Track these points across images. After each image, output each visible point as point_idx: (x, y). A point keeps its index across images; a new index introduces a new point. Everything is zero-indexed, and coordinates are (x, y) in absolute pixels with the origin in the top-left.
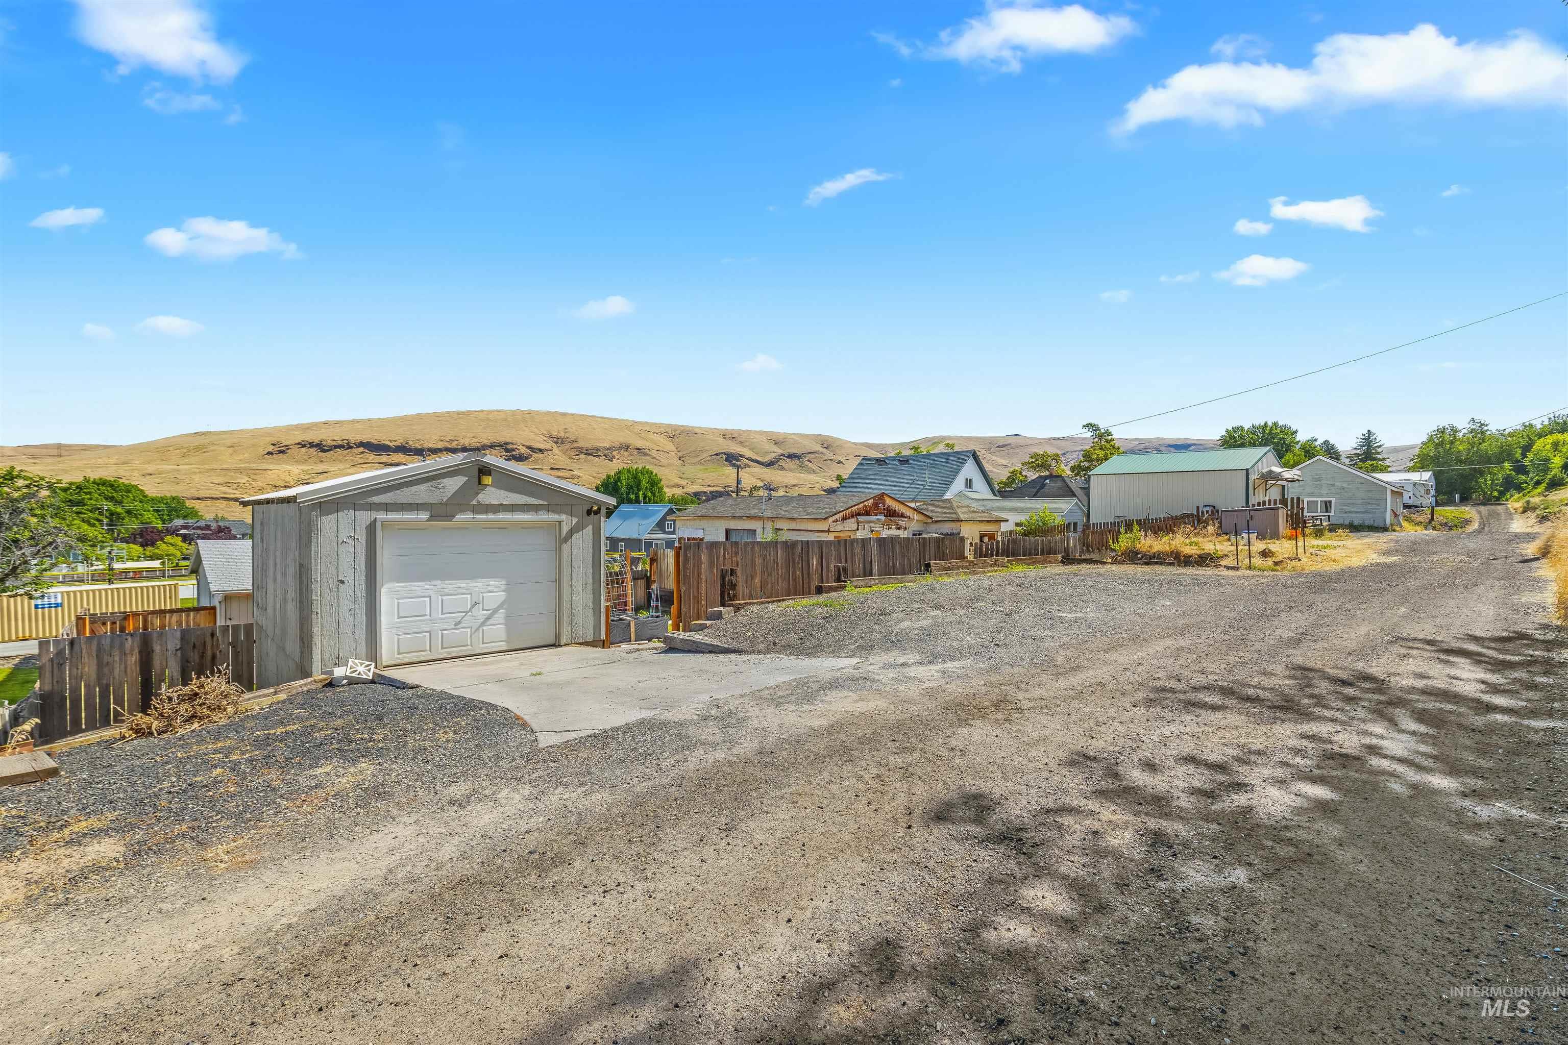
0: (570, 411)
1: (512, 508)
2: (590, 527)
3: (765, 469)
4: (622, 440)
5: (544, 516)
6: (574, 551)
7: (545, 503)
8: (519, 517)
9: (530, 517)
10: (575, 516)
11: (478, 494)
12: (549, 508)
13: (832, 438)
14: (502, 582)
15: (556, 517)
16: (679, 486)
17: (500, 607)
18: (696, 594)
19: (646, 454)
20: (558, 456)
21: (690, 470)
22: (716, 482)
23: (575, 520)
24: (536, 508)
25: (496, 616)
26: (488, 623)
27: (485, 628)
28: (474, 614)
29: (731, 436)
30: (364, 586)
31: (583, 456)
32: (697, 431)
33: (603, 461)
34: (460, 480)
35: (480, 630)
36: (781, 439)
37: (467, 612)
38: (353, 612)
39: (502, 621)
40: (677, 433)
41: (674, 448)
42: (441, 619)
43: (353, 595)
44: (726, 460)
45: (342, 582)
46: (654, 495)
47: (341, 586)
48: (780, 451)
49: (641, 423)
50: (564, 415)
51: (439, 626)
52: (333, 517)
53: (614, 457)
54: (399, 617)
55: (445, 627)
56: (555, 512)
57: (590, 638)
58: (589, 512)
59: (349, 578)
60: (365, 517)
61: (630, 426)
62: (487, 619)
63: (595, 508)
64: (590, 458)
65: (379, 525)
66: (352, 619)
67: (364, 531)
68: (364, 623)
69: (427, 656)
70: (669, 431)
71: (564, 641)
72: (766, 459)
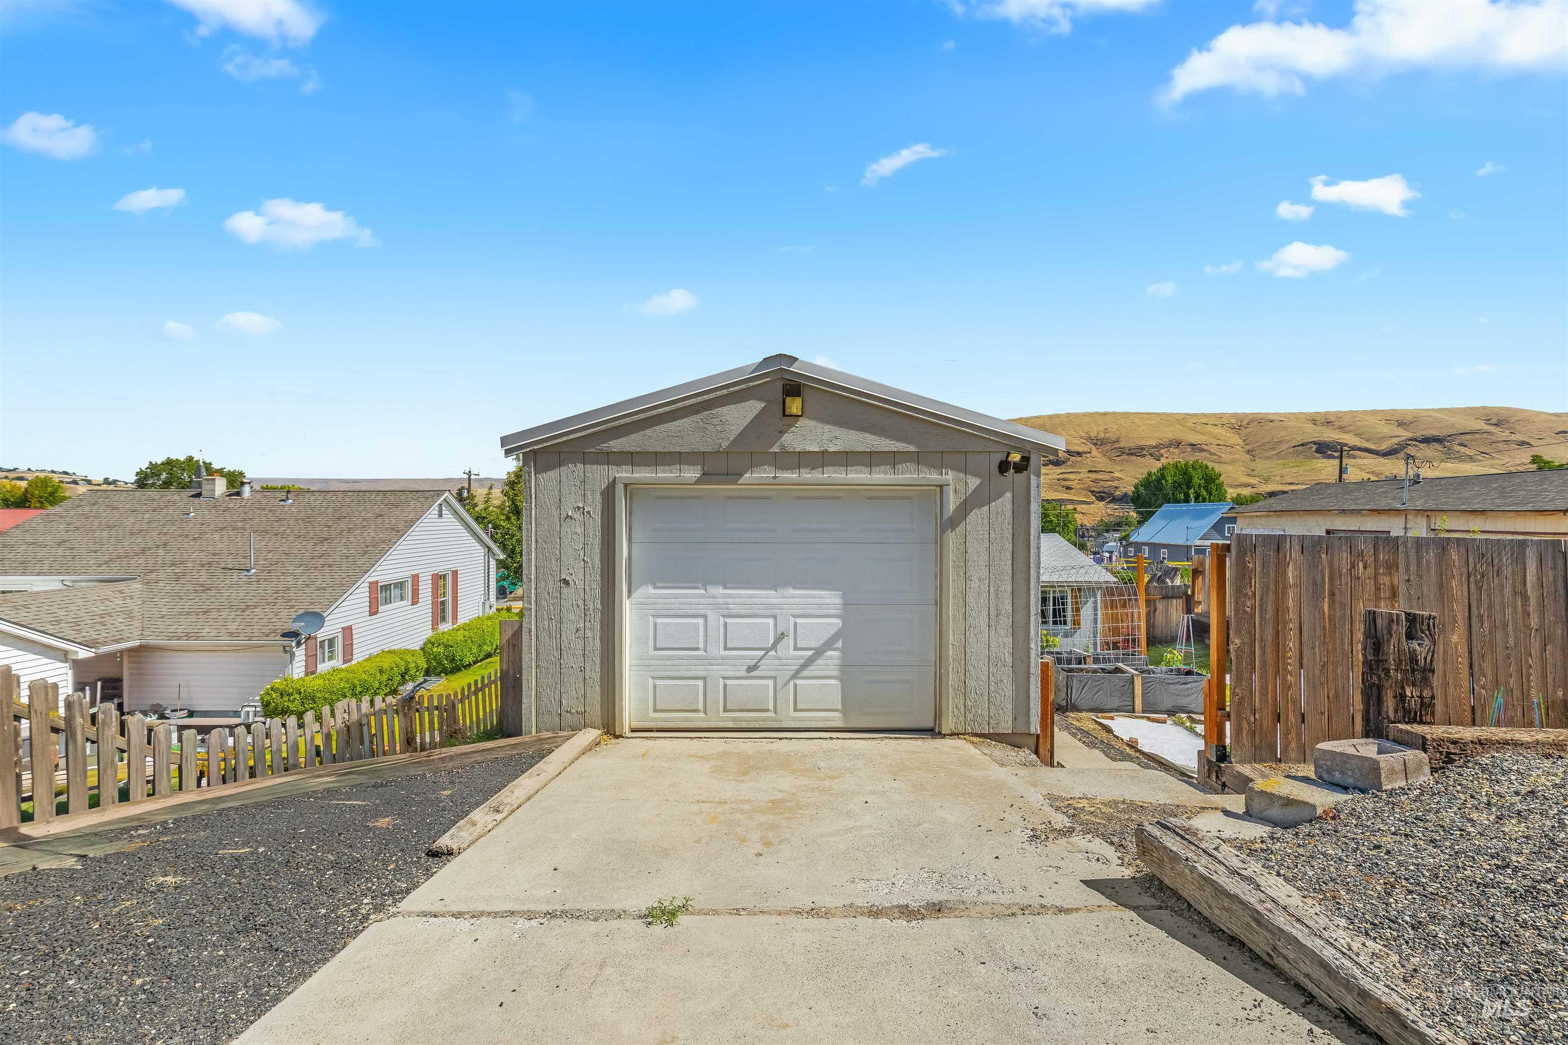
0: (1110, 410)
1: (847, 459)
2: (1008, 495)
3: (1381, 460)
4: (1171, 436)
5: (908, 475)
6: (972, 546)
7: (912, 448)
8: (858, 475)
9: (881, 476)
10: (975, 475)
11: (782, 433)
12: (918, 458)
13: (1508, 409)
14: (832, 599)
15: (933, 476)
16: (1247, 485)
17: (828, 645)
18: (1270, 657)
19: (1202, 450)
20: (1097, 458)
21: (1261, 466)
22: (1301, 479)
23: (974, 482)
24: (893, 459)
25: (819, 661)
26: (806, 673)
27: (799, 682)
28: (780, 654)
29: (1327, 421)
30: (598, 591)
31: (1125, 457)
32: (1272, 418)
33: (1149, 460)
34: (754, 407)
35: (791, 684)
36: (1409, 418)
37: (768, 650)
38: (581, 633)
39: (835, 673)
40: (1244, 423)
41: (1240, 441)
42: (724, 658)
43: (581, 603)
44: (1317, 451)
45: (566, 582)
46: (1210, 494)
47: (565, 590)
48: (1409, 435)
49: (1195, 415)
50: (1105, 414)
51: (717, 671)
52: (552, 474)
53: (1162, 455)
54: (656, 649)
55: (731, 674)
56: (931, 465)
57: (1006, 727)
58: (1004, 467)
59: (577, 579)
60: (600, 475)
61: (1182, 419)
62: (804, 667)
63: (1016, 457)
64: (1133, 458)
65: (620, 488)
66: (580, 646)
67: (598, 498)
68: (598, 653)
69: (698, 719)
70: (1233, 421)
71: (948, 725)
72: (1384, 446)
